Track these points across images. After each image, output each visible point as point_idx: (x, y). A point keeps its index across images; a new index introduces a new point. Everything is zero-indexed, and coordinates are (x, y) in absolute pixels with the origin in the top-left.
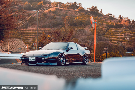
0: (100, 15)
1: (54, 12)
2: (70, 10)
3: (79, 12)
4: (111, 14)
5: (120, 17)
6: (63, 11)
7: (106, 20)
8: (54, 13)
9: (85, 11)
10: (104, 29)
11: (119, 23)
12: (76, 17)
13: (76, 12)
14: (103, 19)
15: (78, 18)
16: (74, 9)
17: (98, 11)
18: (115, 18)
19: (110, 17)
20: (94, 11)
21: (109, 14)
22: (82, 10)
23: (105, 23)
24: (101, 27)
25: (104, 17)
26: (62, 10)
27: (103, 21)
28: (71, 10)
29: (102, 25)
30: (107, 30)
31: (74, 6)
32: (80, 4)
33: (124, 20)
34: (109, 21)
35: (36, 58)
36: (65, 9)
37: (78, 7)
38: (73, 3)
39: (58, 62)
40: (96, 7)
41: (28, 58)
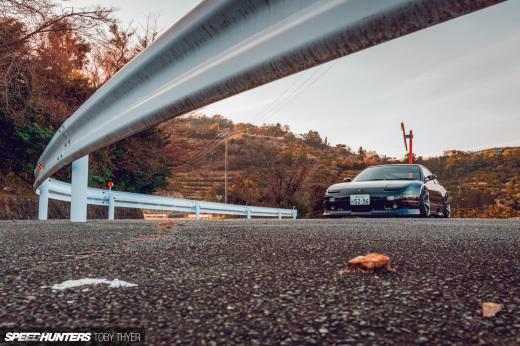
0: (325, 146)
1: (241, 142)
2: (268, 139)
3: (285, 142)
4: (344, 146)
5: (361, 151)
6: (255, 140)
7: (335, 156)
8: (239, 144)
9: (296, 139)
10: (332, 172)
11: (360, 162)
12: (281, 150)
13: (281, 141)
14: (332, 155)
15: (284, 152)
16: (277, 135)
17: (320, 140)
18: (352, 152)
19: (342, 150)
20: (313, 140)
21: (339, 146)
22: (291, 137)
23: (334, 162)
24: (327, 168)
25: (333, 150)
26: (254, 138)
27: (331, 158)
28: (271, 137)
29: (329, 165)
30: (338, 175)
31: (276, 130)
32: (287, 127)
33: (368, 156)
34: (341, 158)
35: (371, 198)
36: (260, 136)
37: (283, 133)
38: (275, 125)
39: (421, 207)
40: (316, 133)
41: (349, 198)
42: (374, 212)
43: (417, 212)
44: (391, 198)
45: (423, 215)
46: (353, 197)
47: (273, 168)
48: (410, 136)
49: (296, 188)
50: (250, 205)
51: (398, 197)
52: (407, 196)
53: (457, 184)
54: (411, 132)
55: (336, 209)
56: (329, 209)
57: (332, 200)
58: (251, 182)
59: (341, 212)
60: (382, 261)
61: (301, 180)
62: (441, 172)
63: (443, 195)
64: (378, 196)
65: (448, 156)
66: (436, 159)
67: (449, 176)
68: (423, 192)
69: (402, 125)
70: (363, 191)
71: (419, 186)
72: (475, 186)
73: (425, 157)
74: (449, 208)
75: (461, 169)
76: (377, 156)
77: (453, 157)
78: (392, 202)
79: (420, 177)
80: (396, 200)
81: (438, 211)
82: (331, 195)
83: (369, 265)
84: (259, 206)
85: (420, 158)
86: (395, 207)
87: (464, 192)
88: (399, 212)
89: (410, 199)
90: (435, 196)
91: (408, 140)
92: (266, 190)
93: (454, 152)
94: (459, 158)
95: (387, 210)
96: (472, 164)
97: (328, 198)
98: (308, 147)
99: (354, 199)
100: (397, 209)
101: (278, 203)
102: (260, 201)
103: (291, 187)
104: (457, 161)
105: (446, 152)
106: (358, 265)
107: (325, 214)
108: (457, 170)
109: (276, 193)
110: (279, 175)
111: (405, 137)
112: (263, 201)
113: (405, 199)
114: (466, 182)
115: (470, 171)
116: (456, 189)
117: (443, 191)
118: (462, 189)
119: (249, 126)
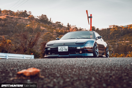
0: (50, 23)
2: (20, 18)
3: (29, 20)
4: (60, 23)
5: (68, 25)
7: (55, 28)
8: (4, 21)
9: (35, 19)
10: (54, 36)
11: (68, 31)
12: (27, 24)
13: (27, 20)
14: (53, 27)
15: (28, 25)
16: (25, 17)
17: (47, 19)
18: (64, 25)
19: (59, 25)
20: (44, 20)
21: (57, 23)
22: (32, 18)
23: (55, 31)
25: (54, 25)
26: (12, 18)
27: (53, 29)
28: (22, 18)
29: (52, 32)
31: (24, 14)
32: (30, 12)
33: (72, 28)
34: (58, 29)
35: (69, 48)
36: (15, 17)
37: (28, 16)
38: (24, 11)
39: (94, 52)
40: (45, 16)
41: (57, 48)
42: (70, 55)
43: (92, 55)
44: (79, 48)
45: (95, 56)
46: (59, 48)
47: (22, 34)
48: (91, 17)
49: (34, 44)
50: (9, 53)
51: (82, 47)
52: (87, 47)
53: (115, 42)
54: (91, 15)
55: (51, 54)
56: (47, 54)
57: (49, 49)
58: (10, 41)
59: (53, 55)
60: (35, 72)
61: (36, 40)
62: (108, 36)
63: (105, 47)
64: (73, 47)
65: (111, 28)
66: (105, 29)
67: (111, 38)
68: (95, 45)
69: (87, 11)
70: (64, 45)
71: (93, 42)
72: (124, 43)
73: (100, 29)
74: (108, 53)
75: (117, 34)
76: (76, 28)
77: (114, 28)
78: (79, 50)
79: (94, 37)
80: (81, 49)
81: (103, 54)
82: (49, 46)
83: (27, 74)
84: (14, 53)
85: (98, 29)
86: (81, 52)
87: (119, 46)
88: (83, 55)
89: (88, 48)
90: (101, 47)
91: (90, 19)
92: (18, 45)
93: (114, 26)
94: (116, 29)
95: (77, 54)
96: (123, 32)
97: (47, 48)
98: (41, 23)
99: (60, 49)
100: (82, 53)
101: (25, 52)
102: (15, 51)
103: (31, 44)
104: (115, 30)
105: (110, 26)
106: (22, 74)
107: (45, 56)
108: (115, 35)
109: (23, 47)
110: (25, 37)
111: (88, 17)
112: (17, 51)
113: (86, 48)
114: (120, 41)
115: (122, 35)
116: (115, 44)
117: (105, 44)
118: (118, 44)
119: (10, 11)
